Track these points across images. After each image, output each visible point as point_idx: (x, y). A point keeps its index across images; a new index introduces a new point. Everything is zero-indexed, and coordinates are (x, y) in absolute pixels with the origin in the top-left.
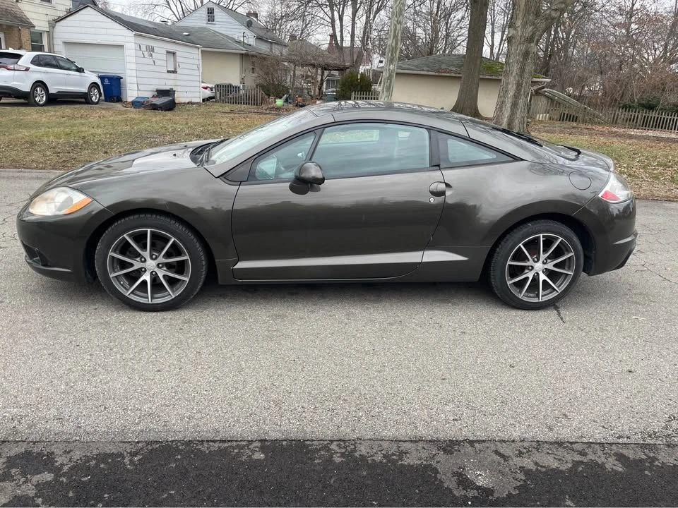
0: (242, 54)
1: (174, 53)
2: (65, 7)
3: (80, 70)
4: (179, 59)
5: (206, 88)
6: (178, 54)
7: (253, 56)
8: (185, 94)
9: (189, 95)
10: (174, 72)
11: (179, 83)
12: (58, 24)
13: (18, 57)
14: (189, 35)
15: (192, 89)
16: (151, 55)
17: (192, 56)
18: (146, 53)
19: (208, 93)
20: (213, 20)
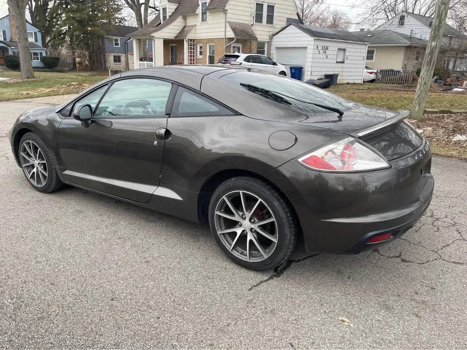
0: (406, 47)
1: (344, 50)
2: (281, 26)
3: (274, 64)
4: (347, 53)
5: (371, 73)
6: (347, 50)
7: (415, 47)
8: (349, 78)
9: (352, 78)
10: (343, 62)
11: (345, 70)
12: (275, 37)
13: (237, 57)
14: (371, 36)
15: (356, 74)
16: (325, 52)
17: (359, 51)
18: (321, 51)
19: (373, 76)
20: (403, 24)
